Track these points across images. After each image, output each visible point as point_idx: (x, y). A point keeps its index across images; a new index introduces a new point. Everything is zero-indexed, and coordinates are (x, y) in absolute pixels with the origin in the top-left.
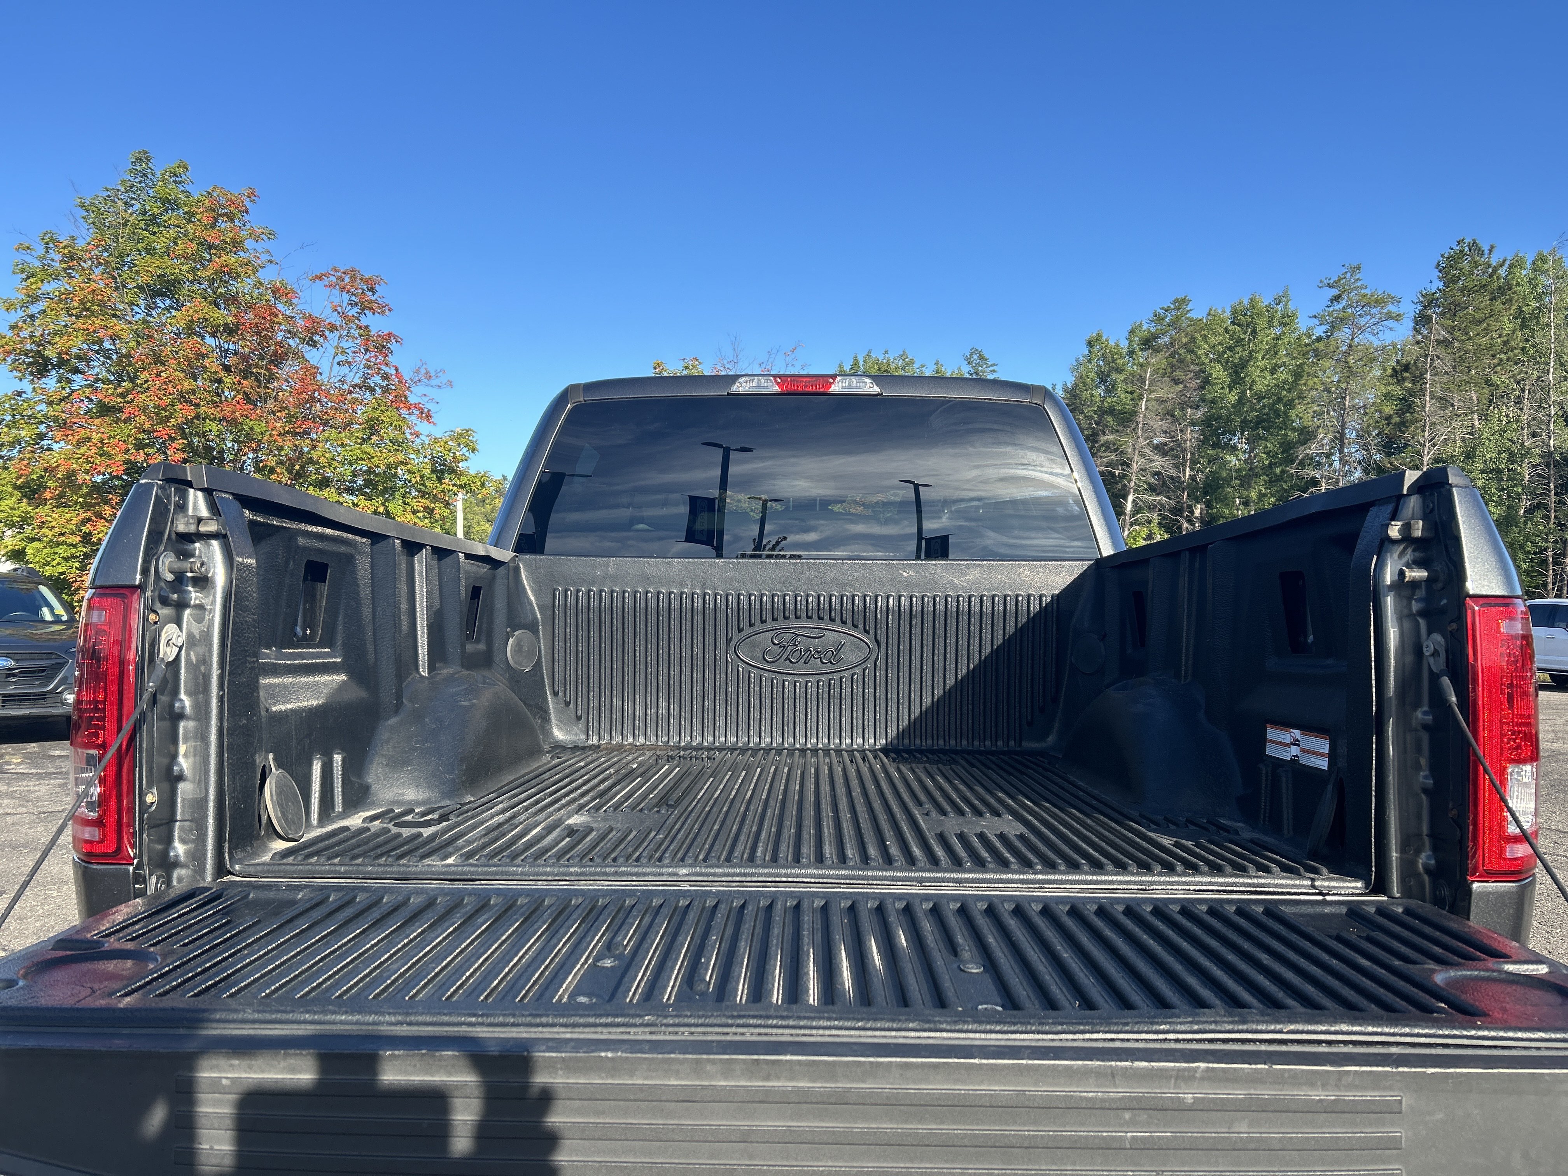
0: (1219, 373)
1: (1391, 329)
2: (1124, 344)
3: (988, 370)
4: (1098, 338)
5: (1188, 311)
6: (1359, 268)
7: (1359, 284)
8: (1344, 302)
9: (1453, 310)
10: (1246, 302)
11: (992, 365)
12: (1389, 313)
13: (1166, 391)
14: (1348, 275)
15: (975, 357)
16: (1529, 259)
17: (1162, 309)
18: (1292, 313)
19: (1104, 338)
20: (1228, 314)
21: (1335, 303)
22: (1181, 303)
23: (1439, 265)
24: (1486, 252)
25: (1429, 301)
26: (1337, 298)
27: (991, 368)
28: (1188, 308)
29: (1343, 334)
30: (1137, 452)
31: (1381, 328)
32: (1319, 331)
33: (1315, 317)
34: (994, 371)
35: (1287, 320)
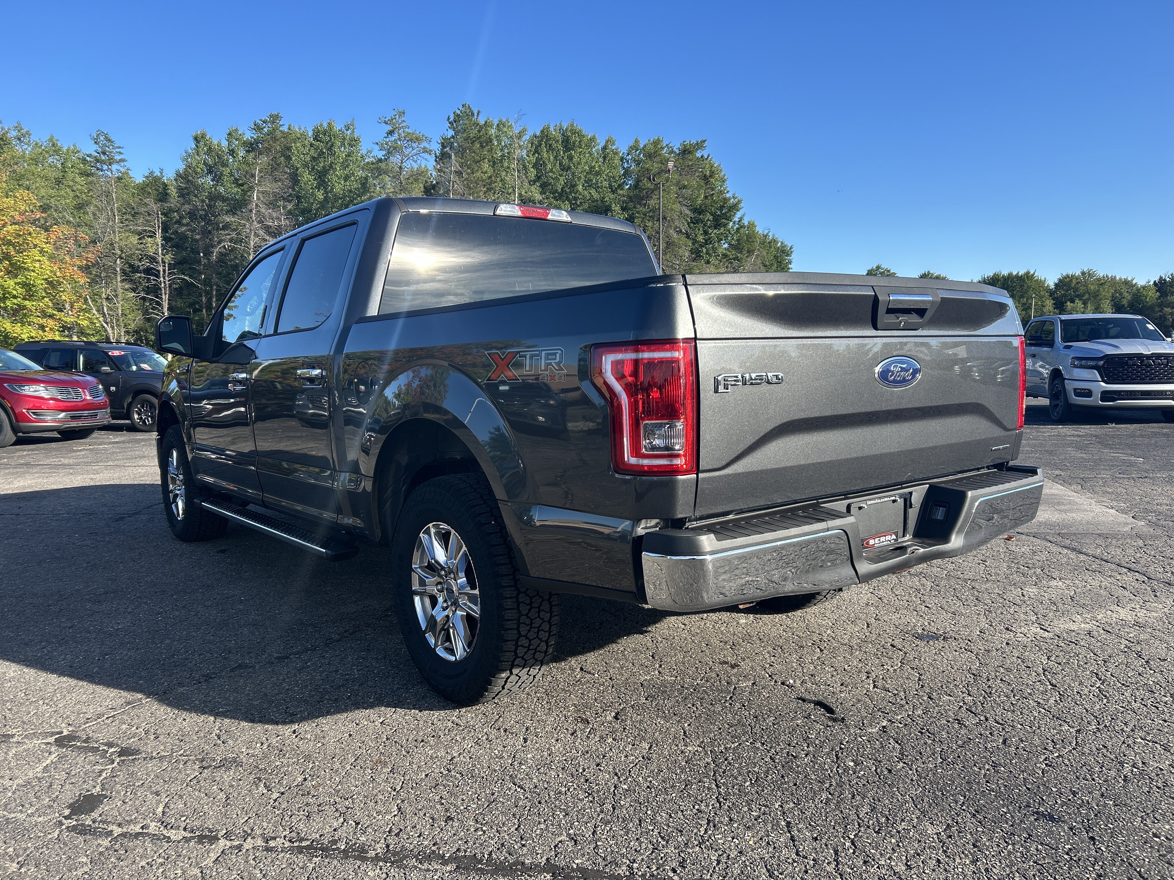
1: (426, 159)
2: (225, 144)
3: (114, 151)
4: (203, 136)
5: (281, 125)
6: (404, 113)
7: (404, 124)
8: (396, 136)
9: (461, 152)
10: (325, 125)
11: (119, 147)
12: (425, 148)
14: (397, 117)
15: (102, 138)
16: (496, 122)
17: (261, 120)
18: (357, 138)
19: (208, 137)
20: (310, 134)
21: (390, 136)
22: (275, 118)
23: (449, 119)
24: (476, 114)
25: (445, 143)
26: (391, 133)
27: (118, 150)
28: (281, 123)
29: (395, 159)
30: (253, 232)
31: (419, 158)
32: (381, 154)
33: (377, 144)
34: (120, 153)
35: (354, 142)
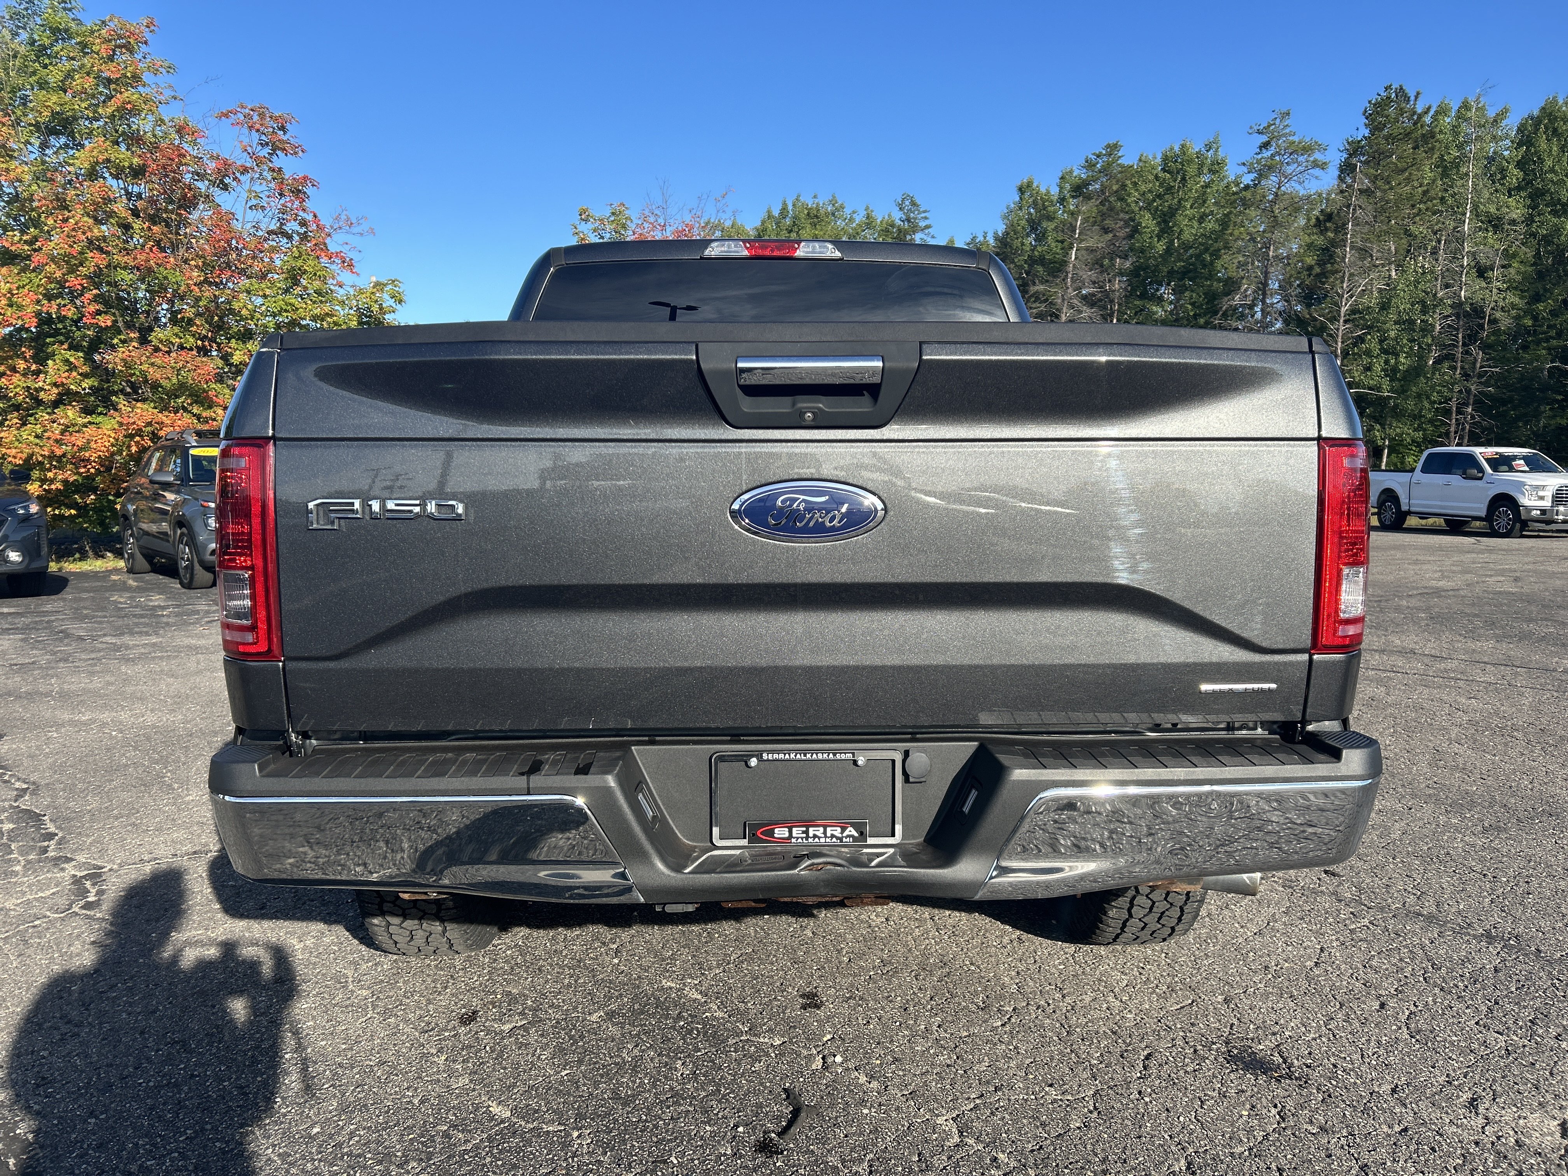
0: (1148, 222)
1: (1316, 178)
2: (1055, 191)
3: (920, 216)
4: (1029, 185)
5: (1120, 157)
6: (1288, 114)
7: (1287, 131)
8: (1272, 150)
9: (1377, 158)
10: (1177, 148)
11: (925, 212)
12: (1315, 161)
13: (1096, 241)
14: (1278, 120)
15: (907, 203)
16: (1455, 106)
17: (1094, 154)
18: (1222, 160)
19: (1035, 185)
20: (1159, 160)
21: (1264, 151)
22: (1112, 148)
23: (1366, 111)
24: (1412, 98)
25: (1354, 149)
26: (1265, 145)
27: (923, 215)
28: (1120, 154)
29: (1272, 181)
30: (1066, 302)
31: (1307, 177)
32: (1247, 179)
33: (1244, 164)
34: (926, 218)
35: (1216, 167)
